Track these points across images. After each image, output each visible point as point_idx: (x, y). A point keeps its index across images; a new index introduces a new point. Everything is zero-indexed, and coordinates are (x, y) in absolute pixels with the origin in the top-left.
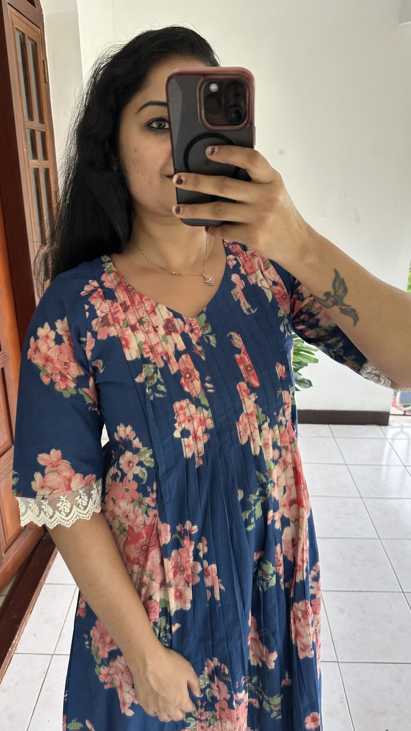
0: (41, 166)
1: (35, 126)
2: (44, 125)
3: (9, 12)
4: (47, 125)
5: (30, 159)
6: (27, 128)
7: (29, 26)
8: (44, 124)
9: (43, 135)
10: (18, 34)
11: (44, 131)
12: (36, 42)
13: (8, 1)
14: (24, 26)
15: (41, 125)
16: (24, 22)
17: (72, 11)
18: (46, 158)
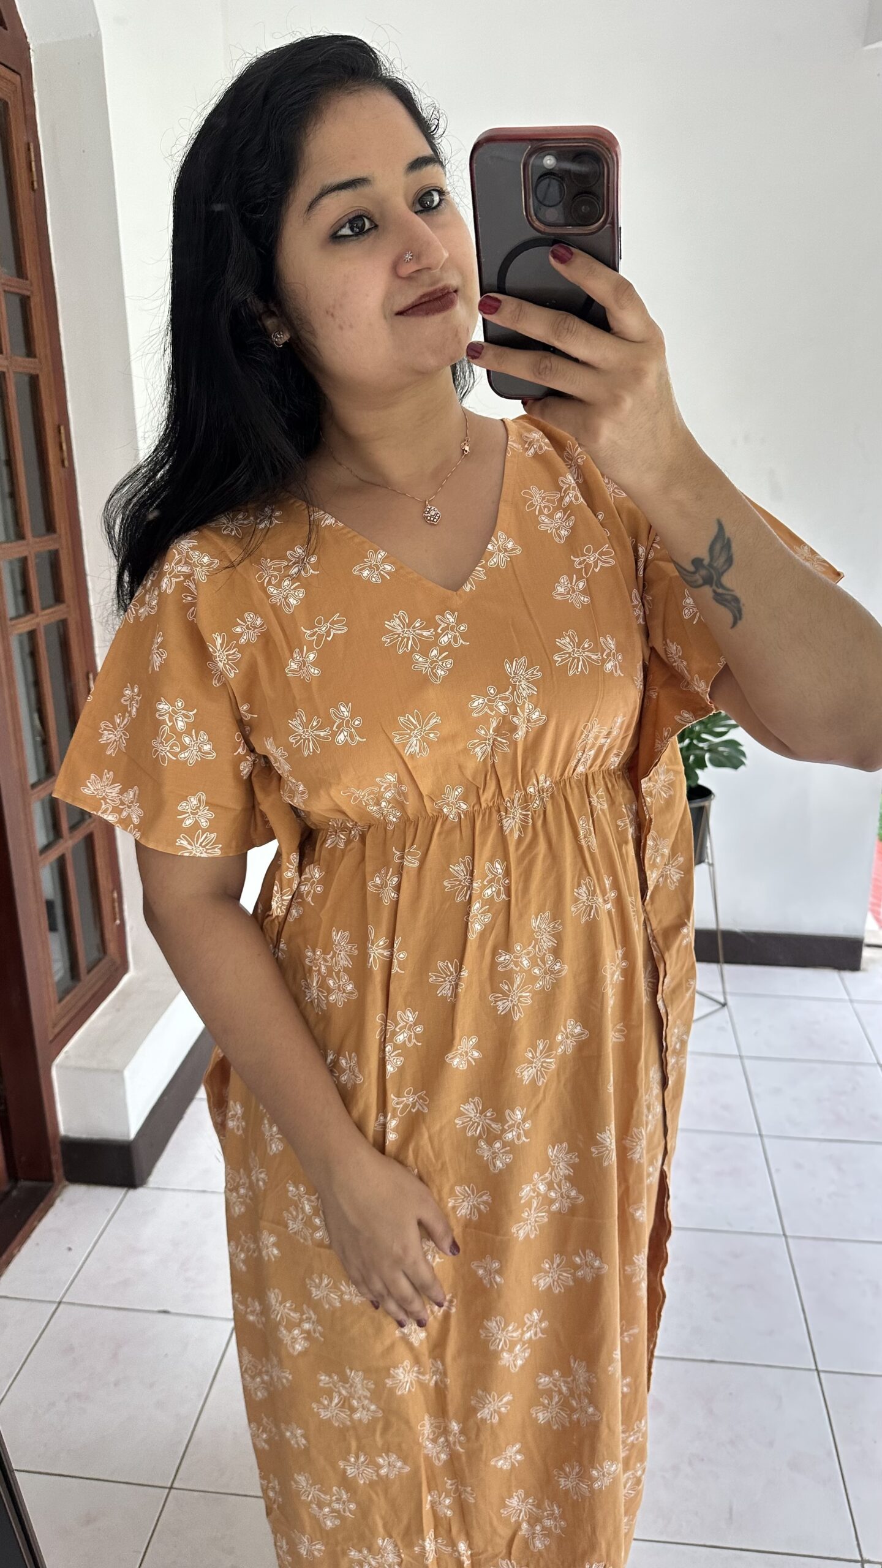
0: (11, 369)
2: (28, 282)
8: (27, 279)
9: (24, 302)
11: (28, 293)
12: (7, 103)
17: (90, 35)
18: (30, 353)
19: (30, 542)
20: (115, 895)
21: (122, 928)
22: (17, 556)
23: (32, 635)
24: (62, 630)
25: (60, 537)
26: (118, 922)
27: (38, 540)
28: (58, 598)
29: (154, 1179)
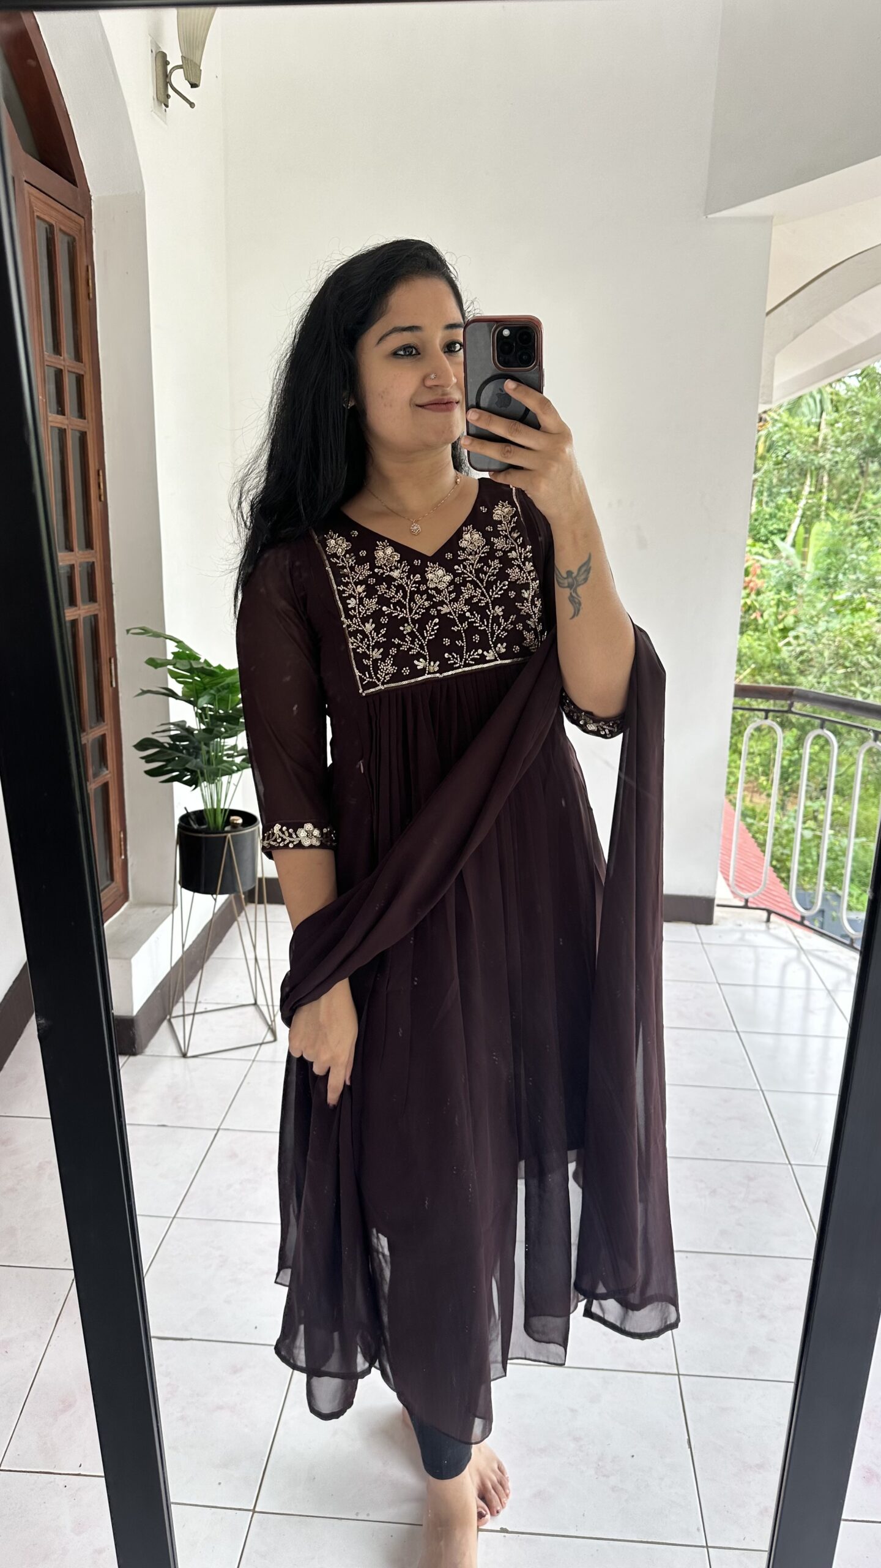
0: (70, 427)
1: (63, 363)
2: (83, 365)
3: (26, 196)
4: (87, 366)
5: (50, 412)
6: (47, 366)
7: (64, 214)
8: (82, 362)
9: (80, 379)
10: (44, 226)
11: (82, 373)
12: (74, 239)
13: (24, 179)
14: (54, 213)
15: (75, 362)
16: (55, 209)
17: (137, 192)
18: (81, 414)
19: (77, 555)
20: (122, 836)
21: (125, 863)
22: (68, 563)
23: (74, 623)
24: (93, 623)
25: (96, 552)
26: (123, 857)
27: (81, 552)
28: (92, 598)
29: (149, 1050)
